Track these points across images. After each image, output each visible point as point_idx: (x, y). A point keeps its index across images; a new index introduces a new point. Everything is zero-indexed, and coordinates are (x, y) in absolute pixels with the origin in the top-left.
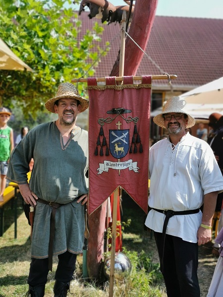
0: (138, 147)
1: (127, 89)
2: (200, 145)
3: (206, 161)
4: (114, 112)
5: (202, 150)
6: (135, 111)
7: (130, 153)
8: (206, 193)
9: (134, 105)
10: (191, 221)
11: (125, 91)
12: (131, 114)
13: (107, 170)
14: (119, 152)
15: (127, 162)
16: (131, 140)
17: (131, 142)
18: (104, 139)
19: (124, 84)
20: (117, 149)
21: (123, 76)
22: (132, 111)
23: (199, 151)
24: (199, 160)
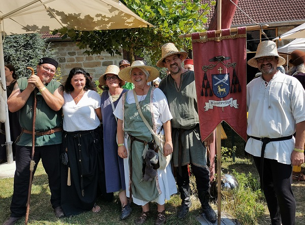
0: (237, 87)
1: (225, 40)
2: (291, 82)
3: (297, 95)
4: (215, 60)
5: (292, 86)
6: (233, 58)
7: (231, 92)
8: (298, 122)
9: (232, 52)
10: (285, 146)
11: (224, 41)
12: (230, 60)
13: (212, 108)
14: (222, 92)
15: (228, 101)
16: (231, 82)
17: (231, 84)
18: (208, 83)
19: (222, 35)
20: (220, 90)
21: (220, 29)
22: (230, 58)
23: (291, 86)
24: (291, 95)
